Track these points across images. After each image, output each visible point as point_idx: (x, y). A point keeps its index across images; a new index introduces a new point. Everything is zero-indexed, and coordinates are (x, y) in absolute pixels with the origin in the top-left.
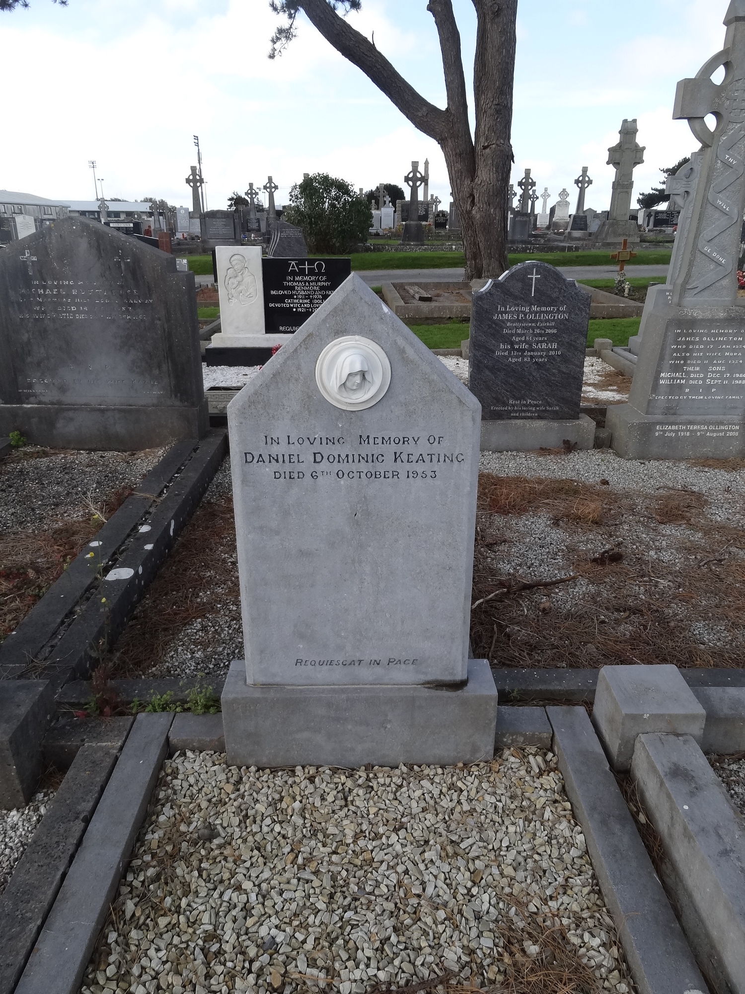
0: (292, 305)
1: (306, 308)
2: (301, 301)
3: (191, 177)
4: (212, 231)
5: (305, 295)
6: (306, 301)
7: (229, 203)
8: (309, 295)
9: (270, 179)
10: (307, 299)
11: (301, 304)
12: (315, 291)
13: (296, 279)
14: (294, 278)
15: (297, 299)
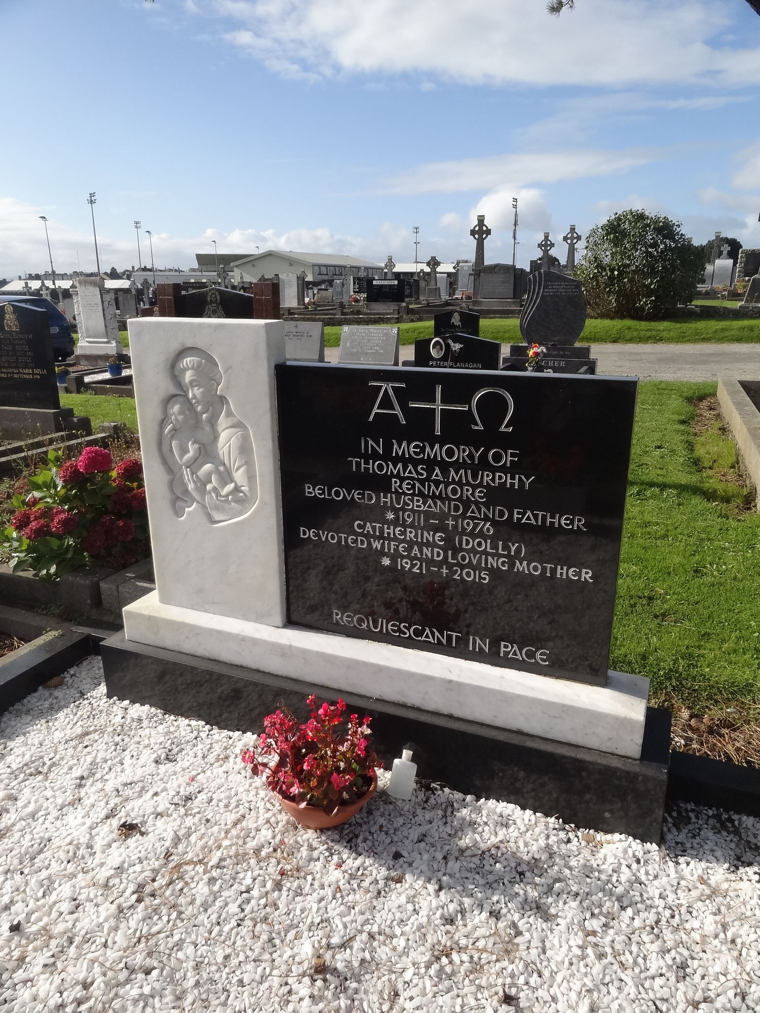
0: (377, 545)
1: (431, 562)
2: (411, 534)
3: (477, 229)
4: (486, 288)
5: (428, 515)
6: (428, 536)
8: (443, 516)
10: (436, 529)
11: (411, 544)
12: (467, 503)
13: (398, 449)
14: (388, 447)
15: (395, 523)
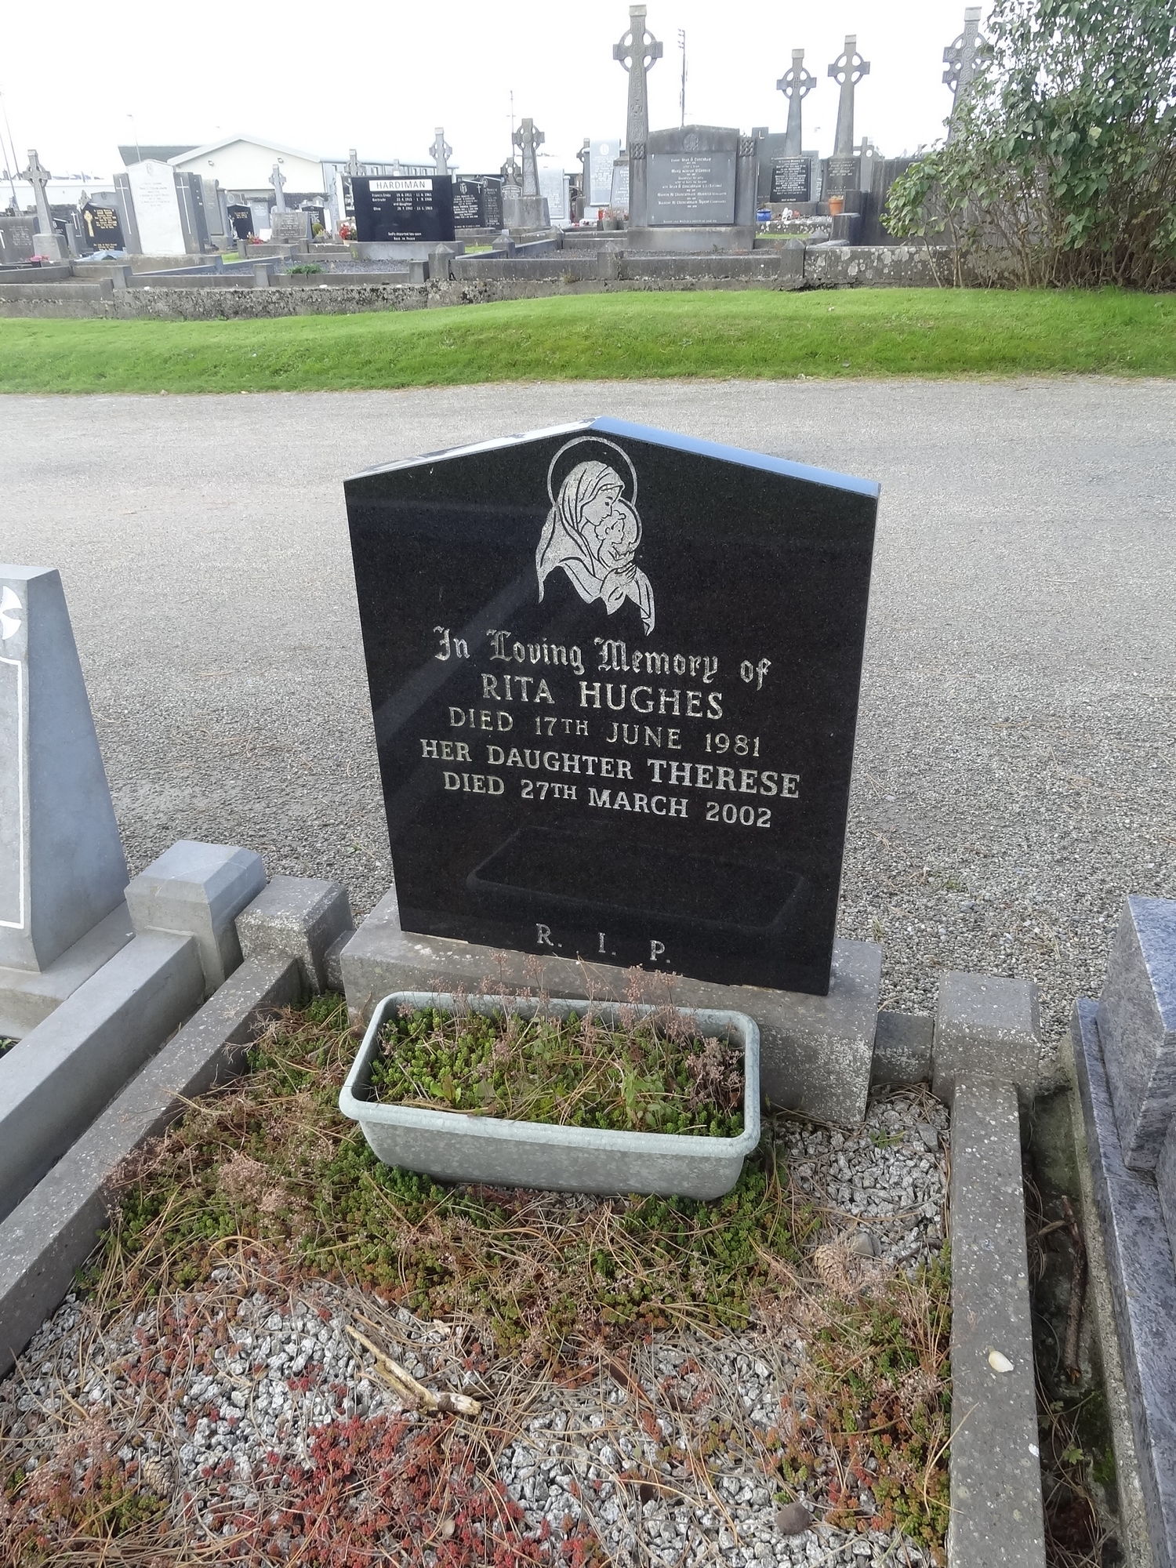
3: (628, 42)
4: (664, 198)
9: (850, 46)
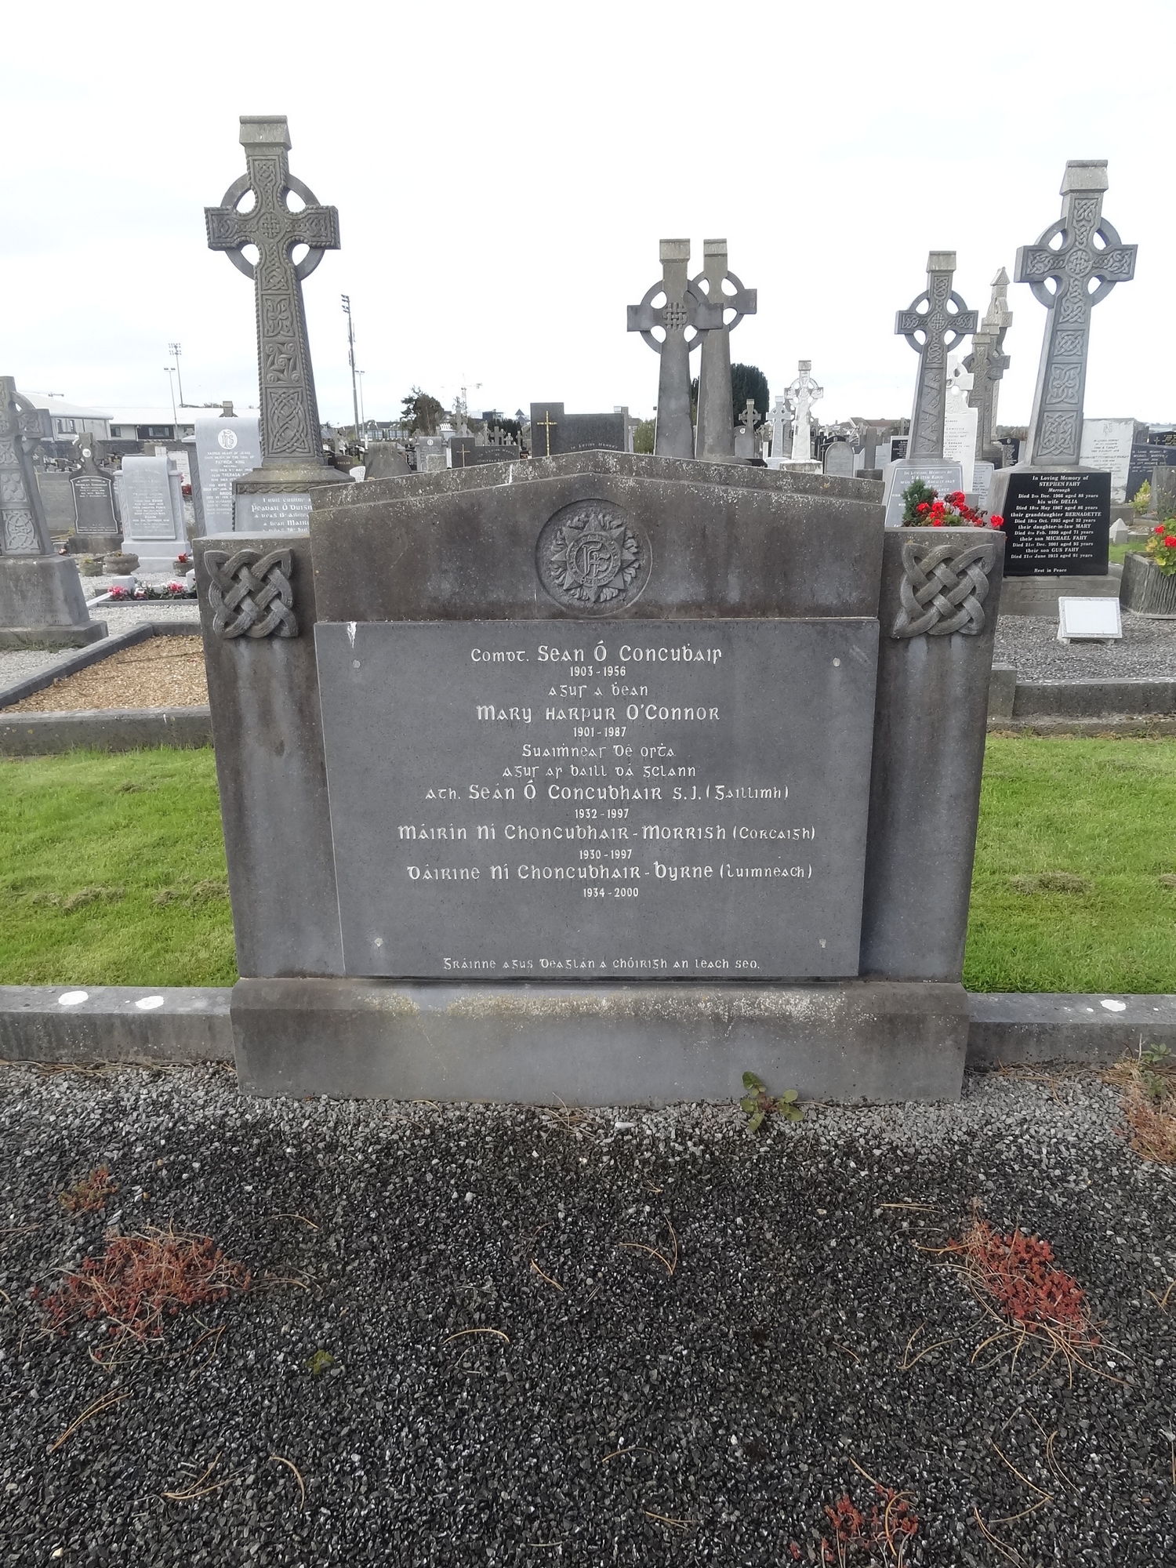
3: (246, 205)
7: (404, 407)
